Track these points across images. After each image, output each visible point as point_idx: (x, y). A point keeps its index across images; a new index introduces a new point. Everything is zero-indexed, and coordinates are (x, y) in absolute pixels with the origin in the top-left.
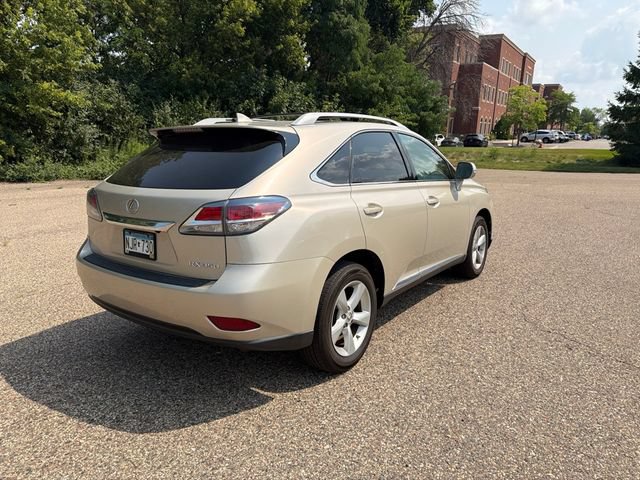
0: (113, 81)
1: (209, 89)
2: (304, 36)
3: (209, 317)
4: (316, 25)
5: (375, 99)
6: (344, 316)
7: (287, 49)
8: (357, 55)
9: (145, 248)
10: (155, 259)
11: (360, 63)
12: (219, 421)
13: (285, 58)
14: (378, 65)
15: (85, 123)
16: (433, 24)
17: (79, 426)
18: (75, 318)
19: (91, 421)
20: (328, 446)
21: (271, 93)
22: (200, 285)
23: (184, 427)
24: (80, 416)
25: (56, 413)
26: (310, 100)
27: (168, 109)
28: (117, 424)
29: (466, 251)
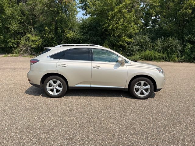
6: (53, 86)
29: (127, 87)
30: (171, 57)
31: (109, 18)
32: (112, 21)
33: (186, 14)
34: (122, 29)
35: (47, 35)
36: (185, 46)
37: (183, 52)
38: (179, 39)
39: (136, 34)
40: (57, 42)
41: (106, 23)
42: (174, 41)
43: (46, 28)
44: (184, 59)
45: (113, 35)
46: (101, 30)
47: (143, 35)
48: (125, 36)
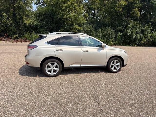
0: (91, 24)
2: (139, 8)
13: (133, 15)
21: (128, 24)
29: (106, 65)
30: (109, 42)
31: (63, 9)
32: (65, 12)
33: (118, 11)
34: (74, 20)
35: (5, 20)
36: (117, 34)
37: (116, 38)
38: (113, 29)
39: (83, 24)
40: (15, 28)
41: (60, 13)
42: (110, 30)
43: (4, 14)
44: (117, 43)
45: (67, 24)
46: (56, 18)
47: (88, 25)
48: (76, 25)
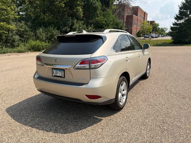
0: (23, 22)
1: (54, 24)
2: (82, 7)
3: (86, 95)
4: (86, 4)
5: (104, 26)
6: (121, 93)
7: (77, 11)
8: (98, 12)
9: (61, 74)
10: (64, 77)
11: (99, 15)
12: (89, 128)
13: (76, 14)
14: (104, 15)
15: (15, 35)
16: (119, 3)
17: (44, 133)
18: (29, 97)
19: (47, 131)
20: (126, 134)
21: (73, 25)
22: (82, 85)
23: (78, 131)
24: (43, 129)
25: (34, 129)
26: (85, 26)
27: (41, 30)
28: (56, 131)
